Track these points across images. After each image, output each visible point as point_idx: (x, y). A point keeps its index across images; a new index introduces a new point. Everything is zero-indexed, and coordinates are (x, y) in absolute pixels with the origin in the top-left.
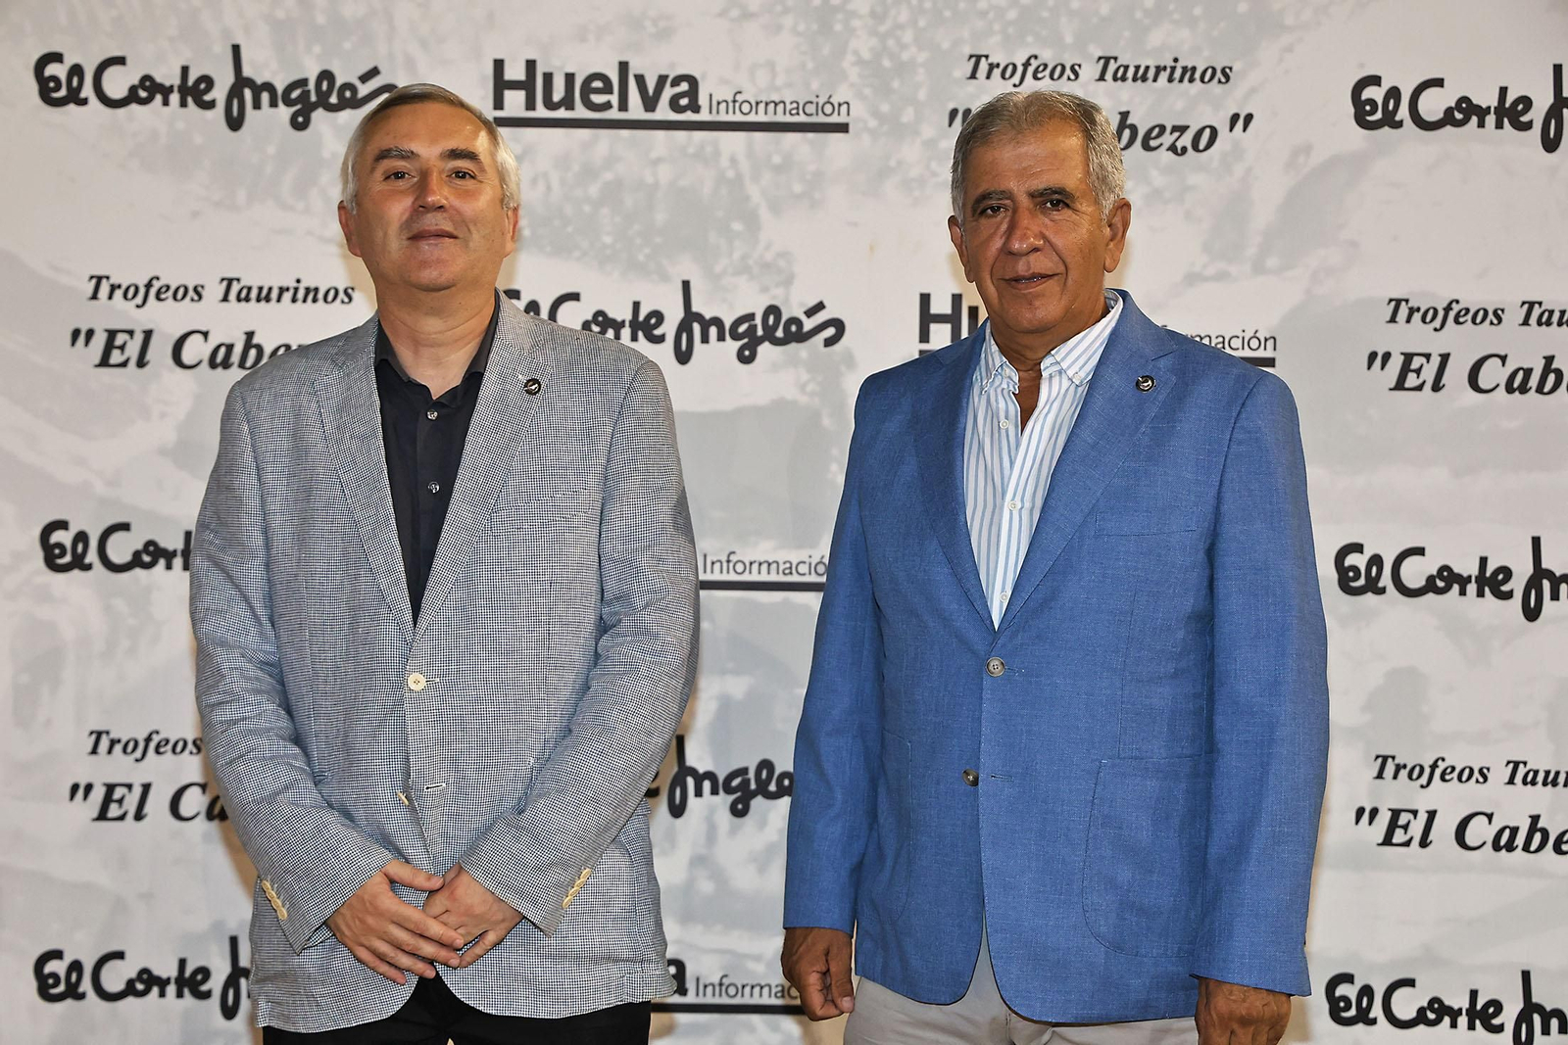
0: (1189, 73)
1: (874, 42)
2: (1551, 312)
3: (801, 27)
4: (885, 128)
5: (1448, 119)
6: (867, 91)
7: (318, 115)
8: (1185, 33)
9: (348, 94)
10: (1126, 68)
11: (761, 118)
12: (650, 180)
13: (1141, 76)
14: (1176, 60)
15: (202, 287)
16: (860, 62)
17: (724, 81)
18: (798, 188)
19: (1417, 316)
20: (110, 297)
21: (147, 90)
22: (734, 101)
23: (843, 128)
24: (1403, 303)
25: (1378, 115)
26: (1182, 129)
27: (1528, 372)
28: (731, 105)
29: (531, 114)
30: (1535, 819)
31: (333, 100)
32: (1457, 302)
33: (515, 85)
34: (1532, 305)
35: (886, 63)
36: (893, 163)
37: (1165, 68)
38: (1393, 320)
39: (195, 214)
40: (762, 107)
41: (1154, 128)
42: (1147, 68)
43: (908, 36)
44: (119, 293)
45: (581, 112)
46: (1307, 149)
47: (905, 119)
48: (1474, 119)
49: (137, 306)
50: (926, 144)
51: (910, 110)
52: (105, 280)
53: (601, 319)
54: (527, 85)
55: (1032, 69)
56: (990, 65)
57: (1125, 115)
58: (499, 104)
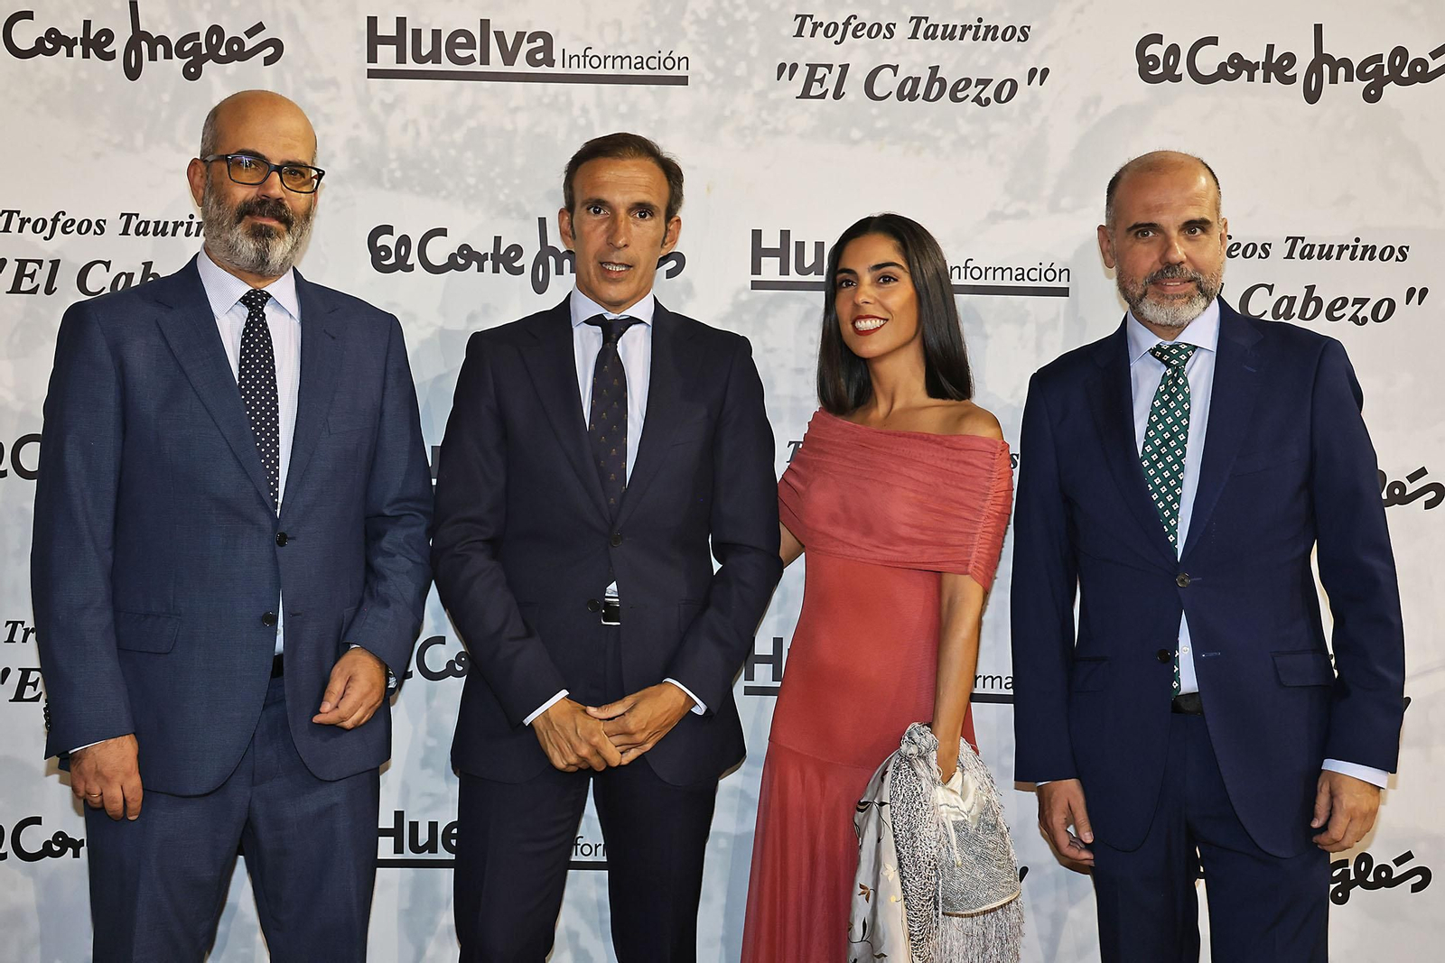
0: (992, 32)
1: (709, 2)
4: (720, 81)
5: (1221, 74)
6: (704, 47)
7: (209, 66)
9: (235, 47)
10: (936, 27)
11: (609, 71)
12: (509, 127)
13: (949, 34)
14: (980, 20)
15: (104, 221)
16: (698, 21)
17: (574, 38)
20: (20, 231)
21: (53, 42)
22: (585, 56)
23: (683, 81)
25: (1160, 70)
26: (986, 82)
27: (1292, 300)
28: (582, 59)
29: (401, 67)
31: (222, 52)
33: (386, 40)
34: (1295, 240)
35: (721, 22)
36: (727, 113)
37: (970, 28)
39: (97, 155)
40: (609, 61)
41: (962, 80)
42: (955, 27)
44: (28, 226)
45: (446, 65)
46: (1097, 100)
47: (738, 73)
48: (1245, 73)
49: (45, 238)
50: (761, 95)
51: (743, 65)
52: (15, 214)
53: (465, 252)
54: (398, 41)
55: (852, 28)
56: (815, 24)
57: (935, 69)
58: (372, 57)
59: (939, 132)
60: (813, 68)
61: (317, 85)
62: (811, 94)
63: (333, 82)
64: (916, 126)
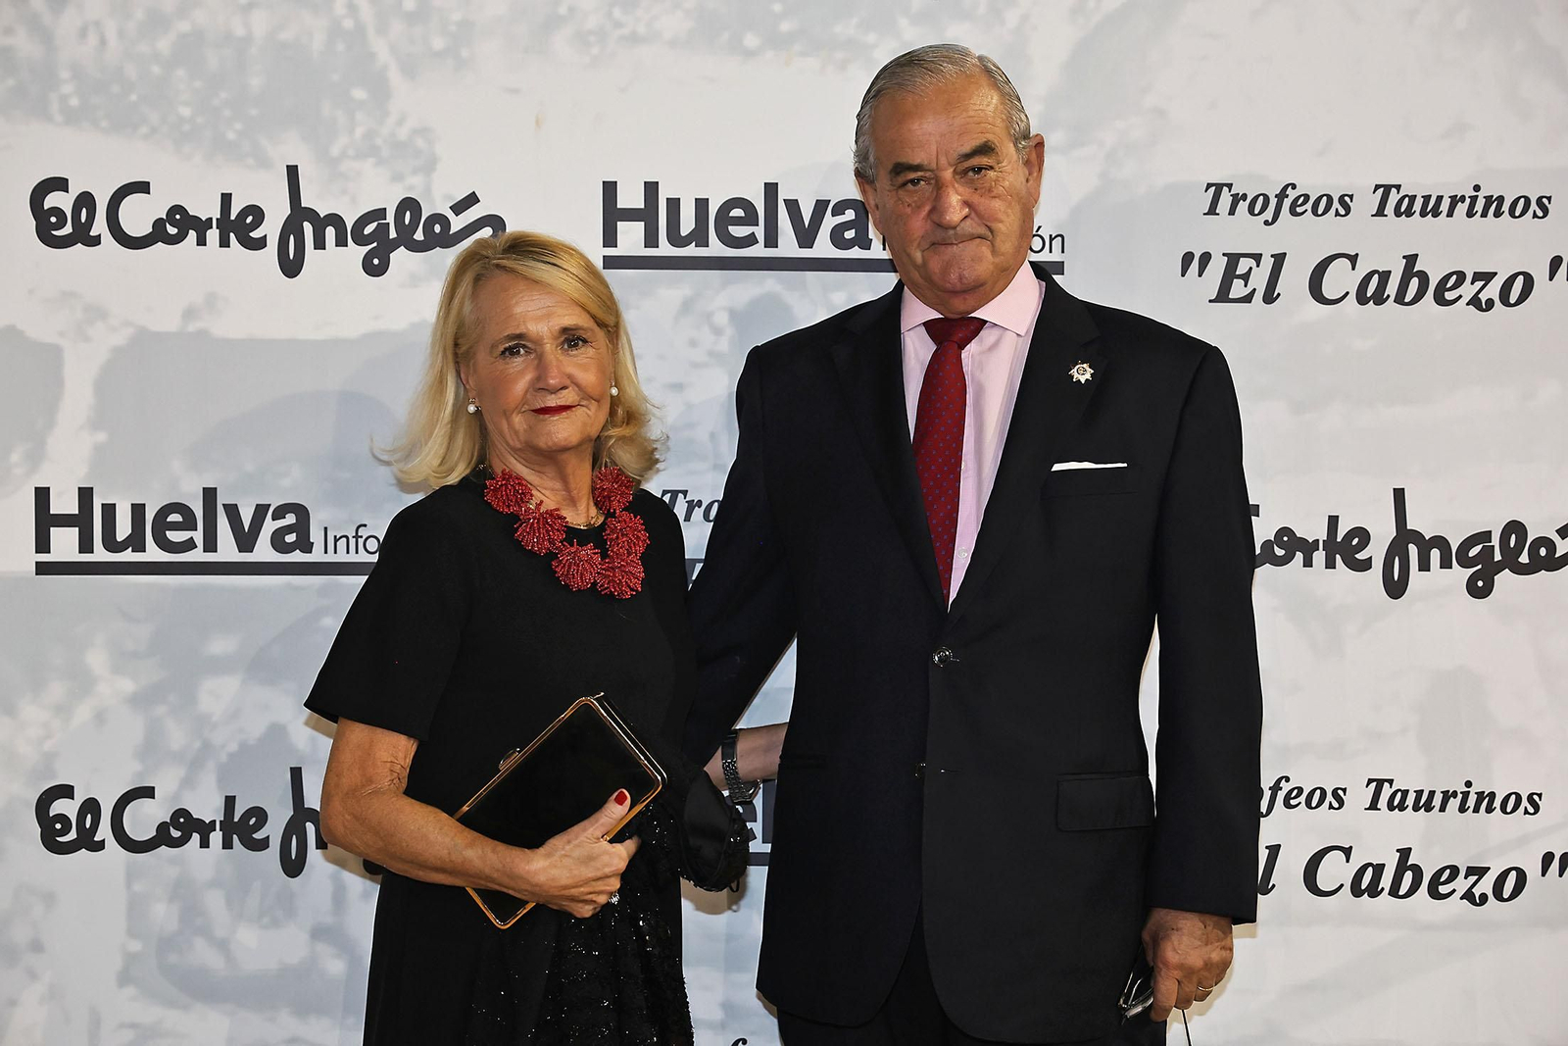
2: (1413, 199)
12: (240, 31)
18: (438, 43)
19: (1243, 206)
24: (1225, 189)
27: (1385, 276)
30: (1405, 853)
32: (1294, 187)
34: (1387, 189)
36: (563, 10)
38: (1212, 211)
53: (178, 217)
59: (871, 38)
64: (838, 29)
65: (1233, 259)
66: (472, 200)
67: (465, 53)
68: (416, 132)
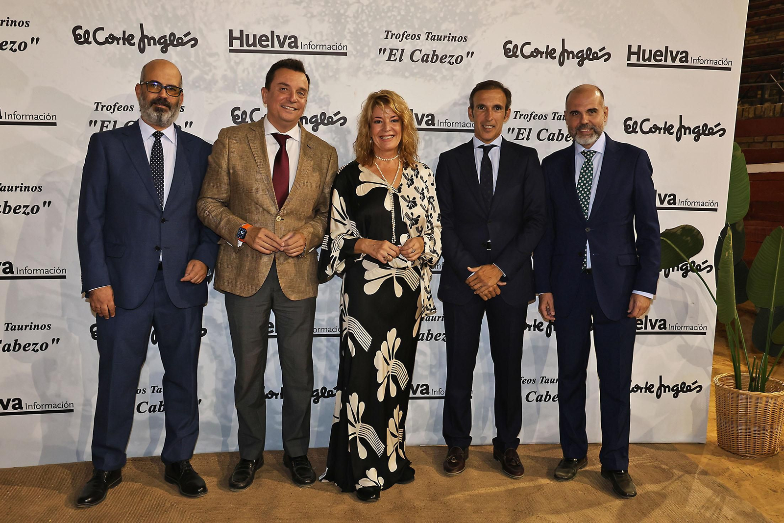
0: (454, 38)
1: (354, 26)
3: (331, 20)
4: (358, 54)
5: (532, 55)
6: (353, 42)
7: (170, 48)
8: (453, 25)
9: (180, 41)
10: (435, 36)
11: (318, 50)
13: (439, 39)
14: (450, 34)
15: (133, 106)
16: (350, 32)
17: (306, 38)
18: (331, 74)
19: (522, 117)
20: (102, 110)
21: (111, 39)
22: (309, 45)
23: (345, 54)
25: (511, 53)
26: (452, 56)
27: (554, 134)
28: (308, 46)
29: (242, 48)
31: (175, 43)
33: (236, 38)
34: (555, 113)
35: (359, 33)
36: (361, 66)
37: (447, 37)
39: (129, 81)
40: (318, 46)
41: (444, 56)
42: (441, 36)
43: (366, 24)
44: (105, 108)
45: (259, 48)
46: (490, 64)
47: (365, 51)
48: (539, 55)
49: (111, 113)
50: (372, 60)
51: (367, 48)
52: (100, 104)
54: (240, 38)
55: (405, 36)
56: (392, 34)
57: (434, 51)
58: (231, 45)
59: (436, 74)
60: (392, 50)
61: (211, 55)
62: (391, 59)
63: (217, 54)
64: (428, 72)
65: (520, 129)
66: (339, 113)
67: (337, 76)
68: (325, 96)
